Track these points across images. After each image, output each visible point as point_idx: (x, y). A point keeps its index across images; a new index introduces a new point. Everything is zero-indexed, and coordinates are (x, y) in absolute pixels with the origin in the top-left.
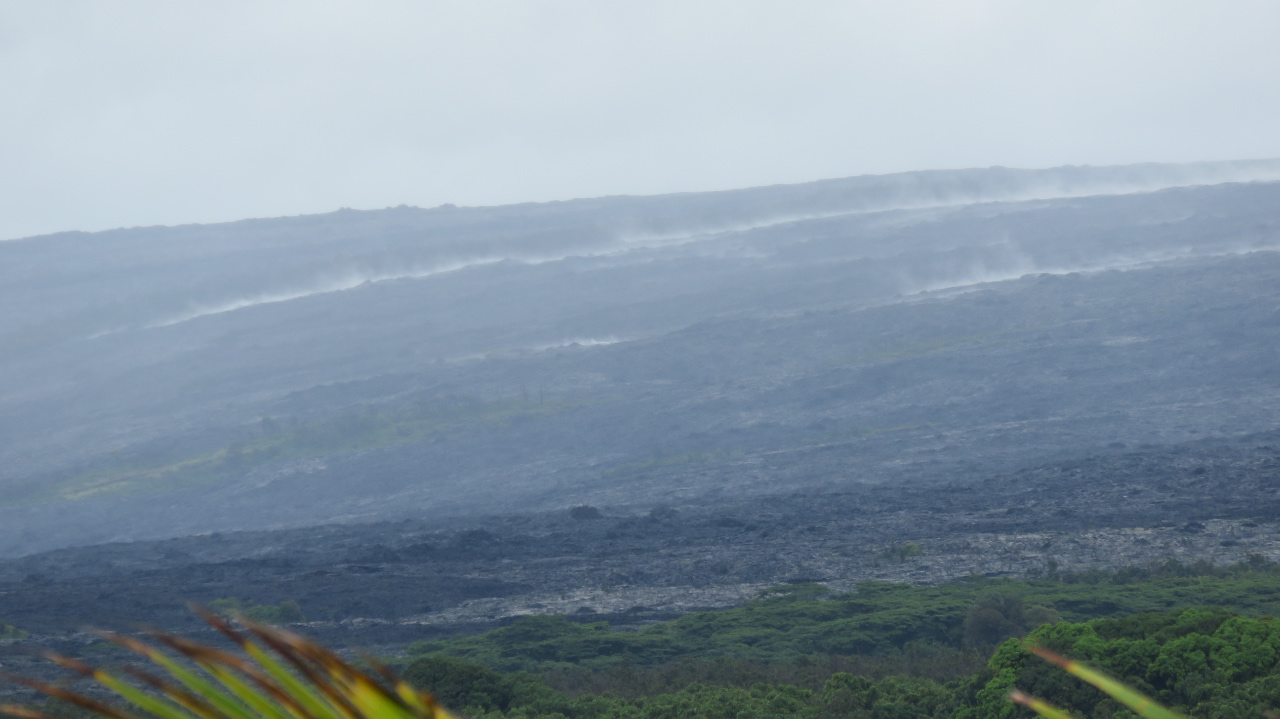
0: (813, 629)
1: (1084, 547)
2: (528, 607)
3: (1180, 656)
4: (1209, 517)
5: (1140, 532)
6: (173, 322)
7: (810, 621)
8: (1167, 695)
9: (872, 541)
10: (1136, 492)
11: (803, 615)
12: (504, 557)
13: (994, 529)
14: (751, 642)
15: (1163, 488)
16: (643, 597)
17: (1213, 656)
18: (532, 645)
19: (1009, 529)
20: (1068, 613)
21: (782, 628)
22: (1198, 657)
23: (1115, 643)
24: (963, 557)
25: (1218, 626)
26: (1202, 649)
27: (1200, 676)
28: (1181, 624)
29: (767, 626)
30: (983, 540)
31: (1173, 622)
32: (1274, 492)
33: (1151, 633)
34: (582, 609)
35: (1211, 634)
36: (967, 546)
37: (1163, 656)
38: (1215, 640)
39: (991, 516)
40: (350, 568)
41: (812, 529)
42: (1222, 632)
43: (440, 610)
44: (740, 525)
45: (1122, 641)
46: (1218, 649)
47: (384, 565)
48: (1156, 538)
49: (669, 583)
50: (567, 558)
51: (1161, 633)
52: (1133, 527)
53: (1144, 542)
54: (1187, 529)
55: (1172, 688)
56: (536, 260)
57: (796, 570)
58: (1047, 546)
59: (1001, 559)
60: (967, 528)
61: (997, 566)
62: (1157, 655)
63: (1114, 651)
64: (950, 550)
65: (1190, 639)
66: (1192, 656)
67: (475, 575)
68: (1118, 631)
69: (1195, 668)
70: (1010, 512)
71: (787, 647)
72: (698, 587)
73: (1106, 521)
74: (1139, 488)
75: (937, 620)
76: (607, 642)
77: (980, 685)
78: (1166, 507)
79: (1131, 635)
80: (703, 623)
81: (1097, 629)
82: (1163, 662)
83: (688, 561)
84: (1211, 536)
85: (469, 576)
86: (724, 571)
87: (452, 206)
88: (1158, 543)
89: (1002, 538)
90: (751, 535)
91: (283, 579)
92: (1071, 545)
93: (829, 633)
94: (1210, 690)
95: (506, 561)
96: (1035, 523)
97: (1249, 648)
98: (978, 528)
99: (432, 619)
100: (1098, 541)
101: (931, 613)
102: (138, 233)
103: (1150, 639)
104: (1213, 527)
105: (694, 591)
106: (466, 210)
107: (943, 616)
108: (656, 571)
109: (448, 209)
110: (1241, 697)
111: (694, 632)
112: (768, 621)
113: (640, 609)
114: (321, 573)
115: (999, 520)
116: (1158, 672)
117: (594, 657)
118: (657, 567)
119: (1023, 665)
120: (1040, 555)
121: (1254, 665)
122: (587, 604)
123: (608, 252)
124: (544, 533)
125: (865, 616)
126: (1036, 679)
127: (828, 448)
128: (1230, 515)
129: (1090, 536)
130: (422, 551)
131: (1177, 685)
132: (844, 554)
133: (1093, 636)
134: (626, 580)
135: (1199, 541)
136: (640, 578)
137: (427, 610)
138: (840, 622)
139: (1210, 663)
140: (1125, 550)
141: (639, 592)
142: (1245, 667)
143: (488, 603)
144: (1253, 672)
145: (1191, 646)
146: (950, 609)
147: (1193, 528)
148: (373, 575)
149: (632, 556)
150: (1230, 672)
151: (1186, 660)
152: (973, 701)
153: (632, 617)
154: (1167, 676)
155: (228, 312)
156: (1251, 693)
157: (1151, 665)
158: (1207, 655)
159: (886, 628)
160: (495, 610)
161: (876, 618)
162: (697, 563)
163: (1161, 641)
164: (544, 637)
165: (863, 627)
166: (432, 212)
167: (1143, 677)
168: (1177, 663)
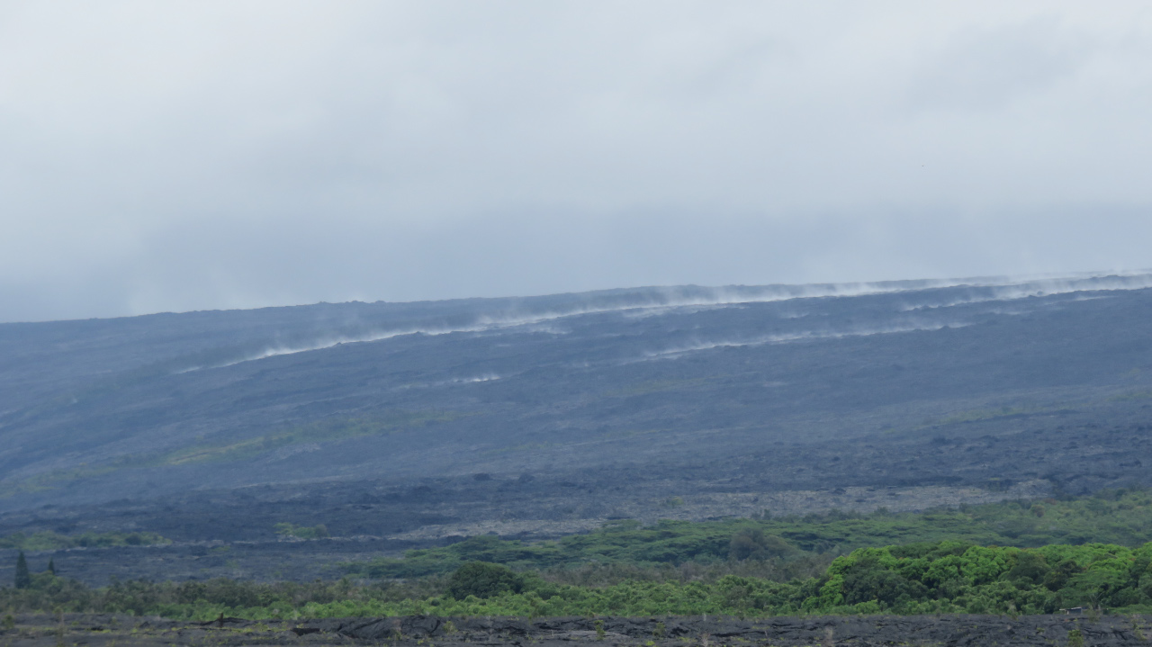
0: (641, 546)
1: (777, 501)
2: (459, 530)
3: (943, 569)
4: (847, 485)
5: (810, 493)
6: (229, 364)
7: (639, 541)
8: (935, 591)
9: (654, 496)
10: (800, 470)
11: (635, 538)
12: (441, 501)
13: (723, 490)
14: (606, 553)
15: (816, 468)
16: (523, 526)
17: (962, 569)
18: (478, 553)
19: (733, 491)
20: (789, 540)
21: (622, 545)
22: (953, 570)
23: (902, 560)
24: (708, 506)
25: (965, 551)
26: (956, 565)
27: (955, 581)
28: (941, 550)
29: (614, 544)
30: (718, 497)
31: (936, 548)
32: (880, 471)
33: (924, 554)
34: (491, 533)
35: (961, 556)
36: (710, 500)
37: (932, 569)
38: (963, 560)
39: (720, 483)
40: (354, 507)
41: (618, 489)
42: (967, 555)
43: (406, 531)
44: (573, 485)
45: (908, 559)
46: (965, 564)
47: (372, 505)
48: (818, 497)
49: (539, 518)
50: (478, 503)
51: (930, 555)
52: (805, 490)
53: (811, 499)
54: (836, 492)
55: (937, 587)
56: (434, 332)
57: (612, 512)
58: (756, 500)
59: (731, 508)
60: (707, 490)
61: (728, 511)
62: (928, 568)
63: (903, 565)
64: (699, 502)
65: (949, 558)
66: (950, 568)
67: (427, 512)
68: (904, 553)
69: (951, 576)
70: (732, 481)
71: (626, 557)
72: (557, 521)
73: (788, 487)
74: (802, 467)
75: (714, 542)
76: (522, 552)
77: (821, 584)
78: (821, 479)
79: (911, 555)
80: (576, 542)
81: (891, 552)
82: (932, 572)
83: (549, 505)
84: (849, 496)
85: (423, 512)
86: (571, 512)
87: (382, 302)
88: (820, 500)
89: (730, 495)
90: (582, 491)
91: (315, 512)
92: (770, 500)
93: (650, 549)
94: (964, 589)
95: (443, 504)
96: (747, 487)
97: (983, 564)
98: (714, 490)
99: (404, 537)
100: (785, 498)
101: (711, 538)
102: (206, 314)
103: (924, 559)
104: (849, 491)
105: (554, 523)
106: (391, 304)
107: (717, 540)
108: (531, 511)
109: (380, 303)
110: (984, 594)
111: (572, 546)
112: (614, 541)
113: (525, 533)
114: (337, 509)
115: (726, 485)
116: (929, 578)
117: (514, 560)
118: (532, 509)
119: (847, 573)
120: (752, 506)
121: (987, 574)
122: (493, 530)
123: (476, 329)
124: (460, 488)
125: (671, 539)
126: (855, 581)
127: (610, 443)
128: (859, 484)
129: (780, 495)
130: (394, 498)
131: (941, 586)
132: (640, 504)
133: (889, 556)
134: (514, 516)
135: (843, 498)
136: (522, 515)
137: (400, 531)
138: (658, 543)
139: (960, 573)
140: (801, 503)
141: (522, 523)
142: (981, 576)
143: (436, 528)
144: (987, 580)
145: (949, 563)
146: (722, 536)
147: (839, 491)
148: (368, 511)
149: (517, 502)
150: (972, 579)
151: (946, 571)
152: (817, 594)
153: (523, 536)
154: (934, 580)
155: (260, 360)
156: (990, 592)
157: (924, 574)
158: (959, 567)
159: (684, 546)
160: (440, 532)
161: (678, 541)
162: (555, 507)
163: (930, 560)
164: (485, 549)
165: (671, 546)
166: (372, 305)
167: (920, 580)
168: (941, 573)
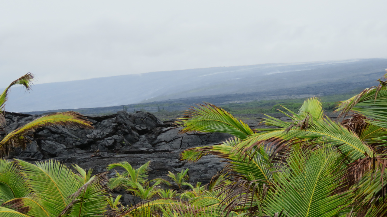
0: (257, 104)
2: (231, 102)
9: (262, 96)
14: (251, 105)
15: (288, 92)
21: (254, 104)
34: (236, 102)
36: (271, 97)
43: (223, 102)
49: (244, 100)
50: (235, 98)
54: (290, 95)
57: (255, 99)
59: (274, 98)
70: (274, 94)
75: (268, 103)
77: (272, 109)
85: (226, 99)
86: (249, 99)
90: (251, 96)
95: (229, 98)
96: (277, 95)
100: (282, 97)
104: (293, 95)
111: (246, 105)
113: (241, 102)
117: (237, 107)
120: (277, 98)
132: (260, 98)
136: (241, 100)
140: (285, 97)
160: (228, 102)
162: (246, 98)
164: (233, 105)
165: (261, 104)
